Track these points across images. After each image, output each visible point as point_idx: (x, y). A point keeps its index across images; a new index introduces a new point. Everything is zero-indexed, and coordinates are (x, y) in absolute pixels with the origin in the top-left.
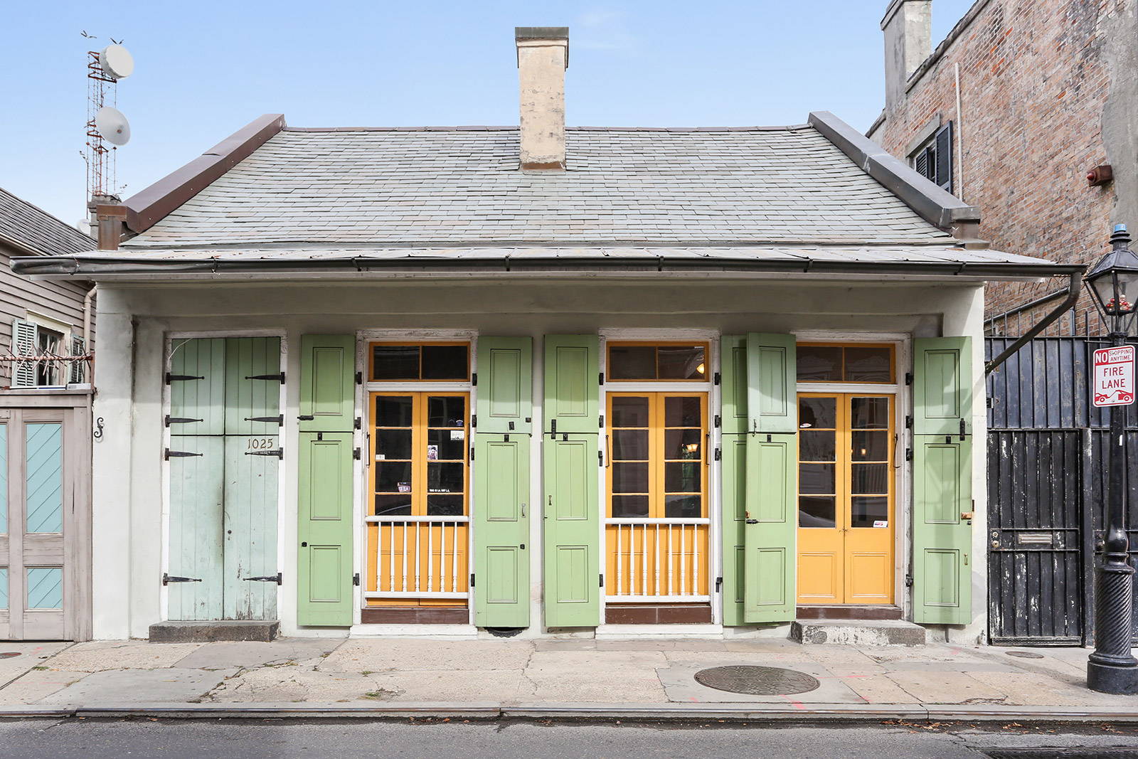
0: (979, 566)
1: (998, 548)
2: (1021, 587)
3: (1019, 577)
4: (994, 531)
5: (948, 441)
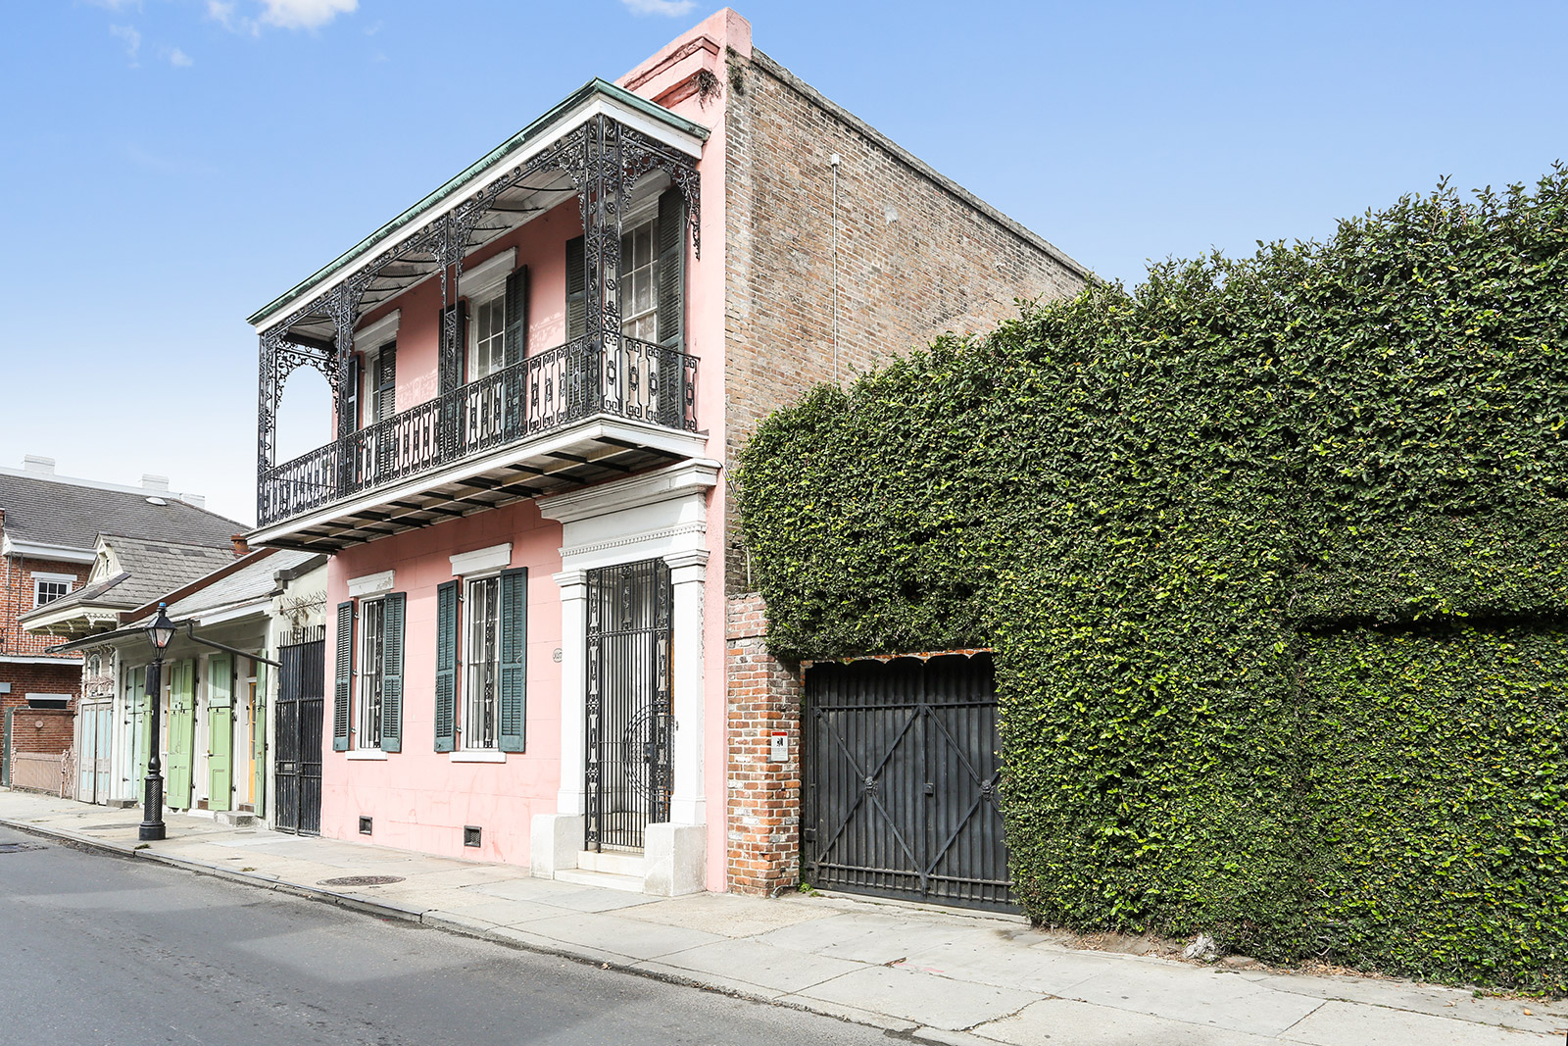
3: (284, 791)
4: (277, 763)
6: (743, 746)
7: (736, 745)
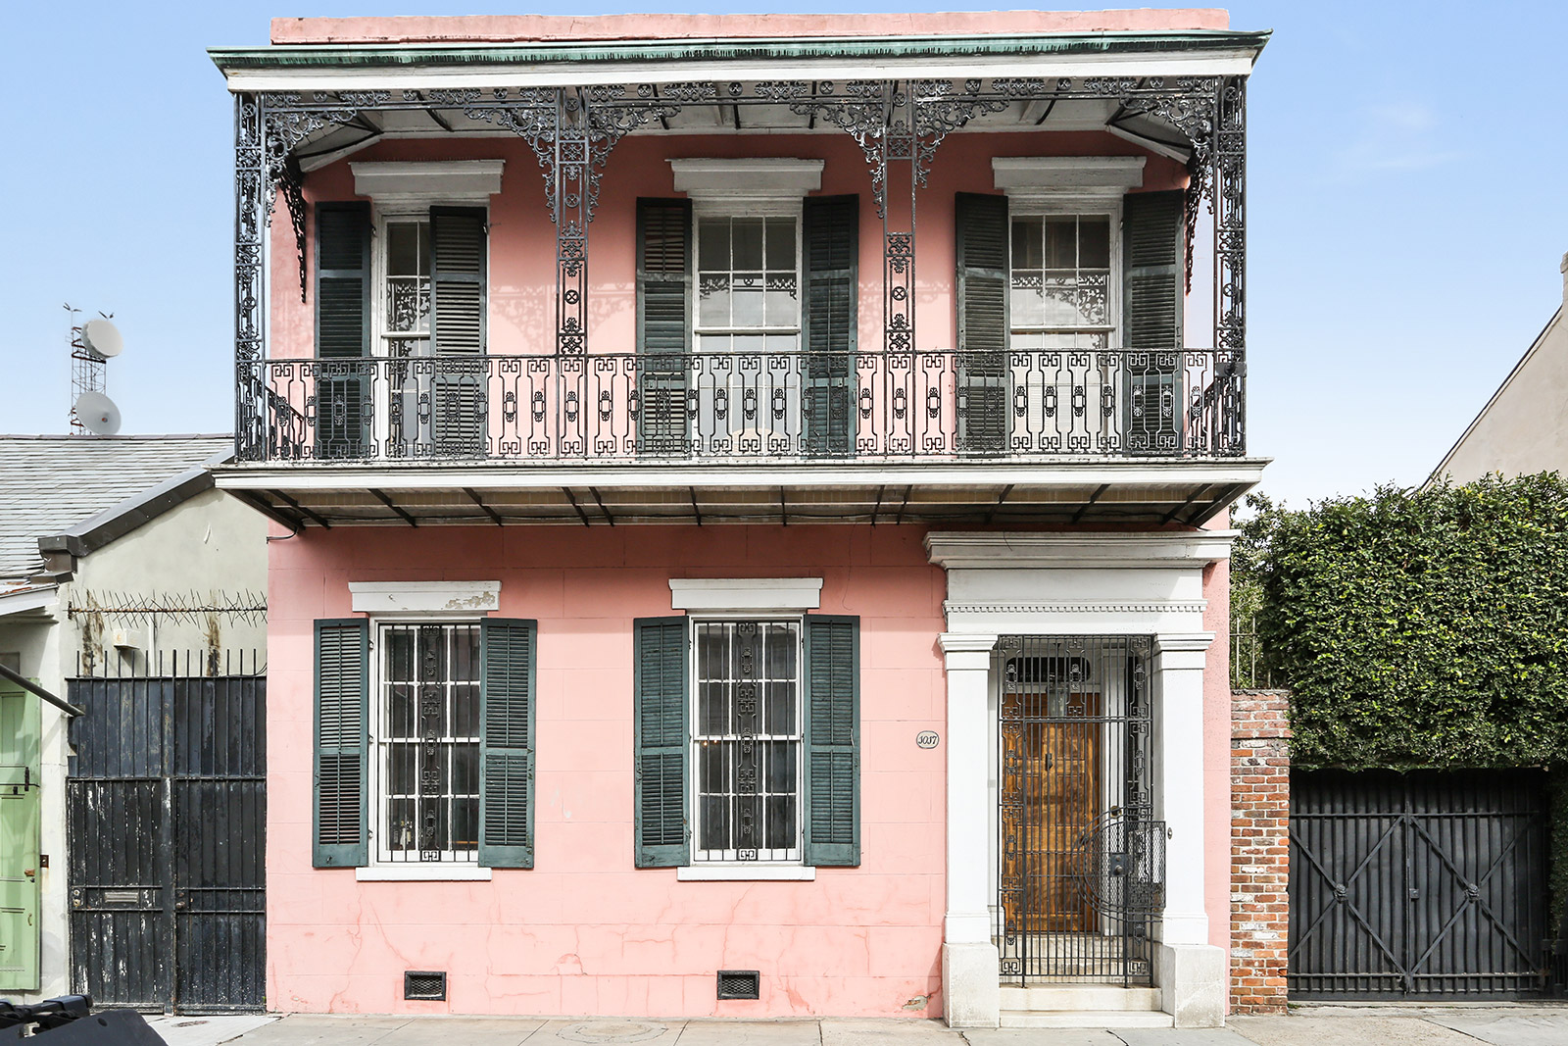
0: (57, 930)
1: (79, 907)
2: (109, 949)
3: (105, 939)
4: (75, 889)
5: (15, 791)
6: (1253, 856)
7: (1241, 855)
